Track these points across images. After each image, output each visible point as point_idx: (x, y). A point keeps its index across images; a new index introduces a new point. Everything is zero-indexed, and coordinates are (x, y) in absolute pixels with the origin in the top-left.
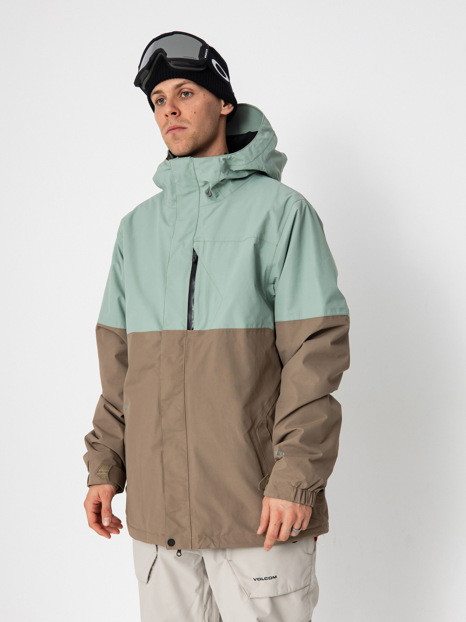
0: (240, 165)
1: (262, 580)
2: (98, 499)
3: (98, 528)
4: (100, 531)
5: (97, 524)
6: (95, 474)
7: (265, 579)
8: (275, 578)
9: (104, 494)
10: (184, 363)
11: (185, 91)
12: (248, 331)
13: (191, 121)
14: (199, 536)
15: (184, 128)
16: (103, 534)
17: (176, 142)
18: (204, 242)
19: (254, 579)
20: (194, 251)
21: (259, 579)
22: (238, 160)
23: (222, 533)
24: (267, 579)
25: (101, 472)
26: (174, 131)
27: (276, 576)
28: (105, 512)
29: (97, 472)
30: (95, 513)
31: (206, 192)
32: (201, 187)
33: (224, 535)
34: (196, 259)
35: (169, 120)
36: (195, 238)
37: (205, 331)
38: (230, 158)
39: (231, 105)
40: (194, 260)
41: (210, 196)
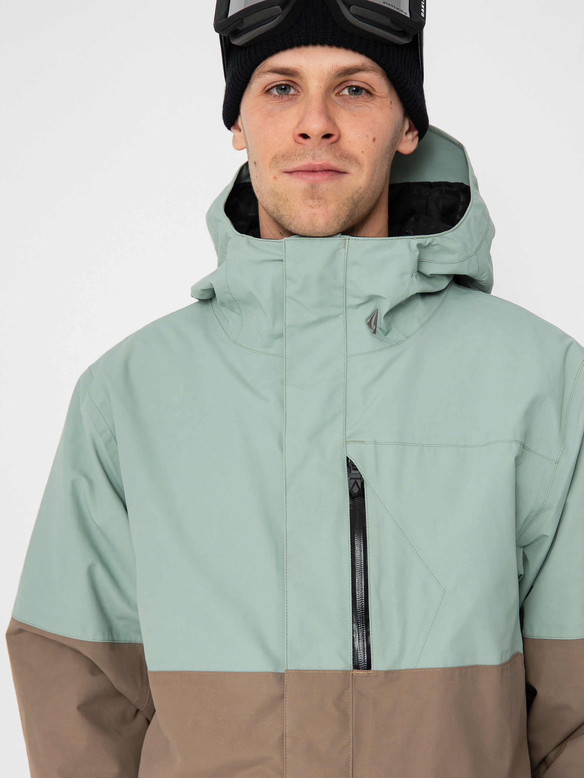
0: (445, 263)
10: (351, 756)
11: (353, 84)
13: (362, 158)
15: (341, 173)
17: (311, 203)
18: (376, 443)
20: (351, 466)
22: (445, 250)
26: (318, 177)
31: (367, 323)
32: (352, 307)
34: (360, 486)
35: (311, 148)
36: (348, 433)
37: (401, 670)
38: (430, 244)
39: (416, 133)
40: (356, 490)
41: (375, 332)
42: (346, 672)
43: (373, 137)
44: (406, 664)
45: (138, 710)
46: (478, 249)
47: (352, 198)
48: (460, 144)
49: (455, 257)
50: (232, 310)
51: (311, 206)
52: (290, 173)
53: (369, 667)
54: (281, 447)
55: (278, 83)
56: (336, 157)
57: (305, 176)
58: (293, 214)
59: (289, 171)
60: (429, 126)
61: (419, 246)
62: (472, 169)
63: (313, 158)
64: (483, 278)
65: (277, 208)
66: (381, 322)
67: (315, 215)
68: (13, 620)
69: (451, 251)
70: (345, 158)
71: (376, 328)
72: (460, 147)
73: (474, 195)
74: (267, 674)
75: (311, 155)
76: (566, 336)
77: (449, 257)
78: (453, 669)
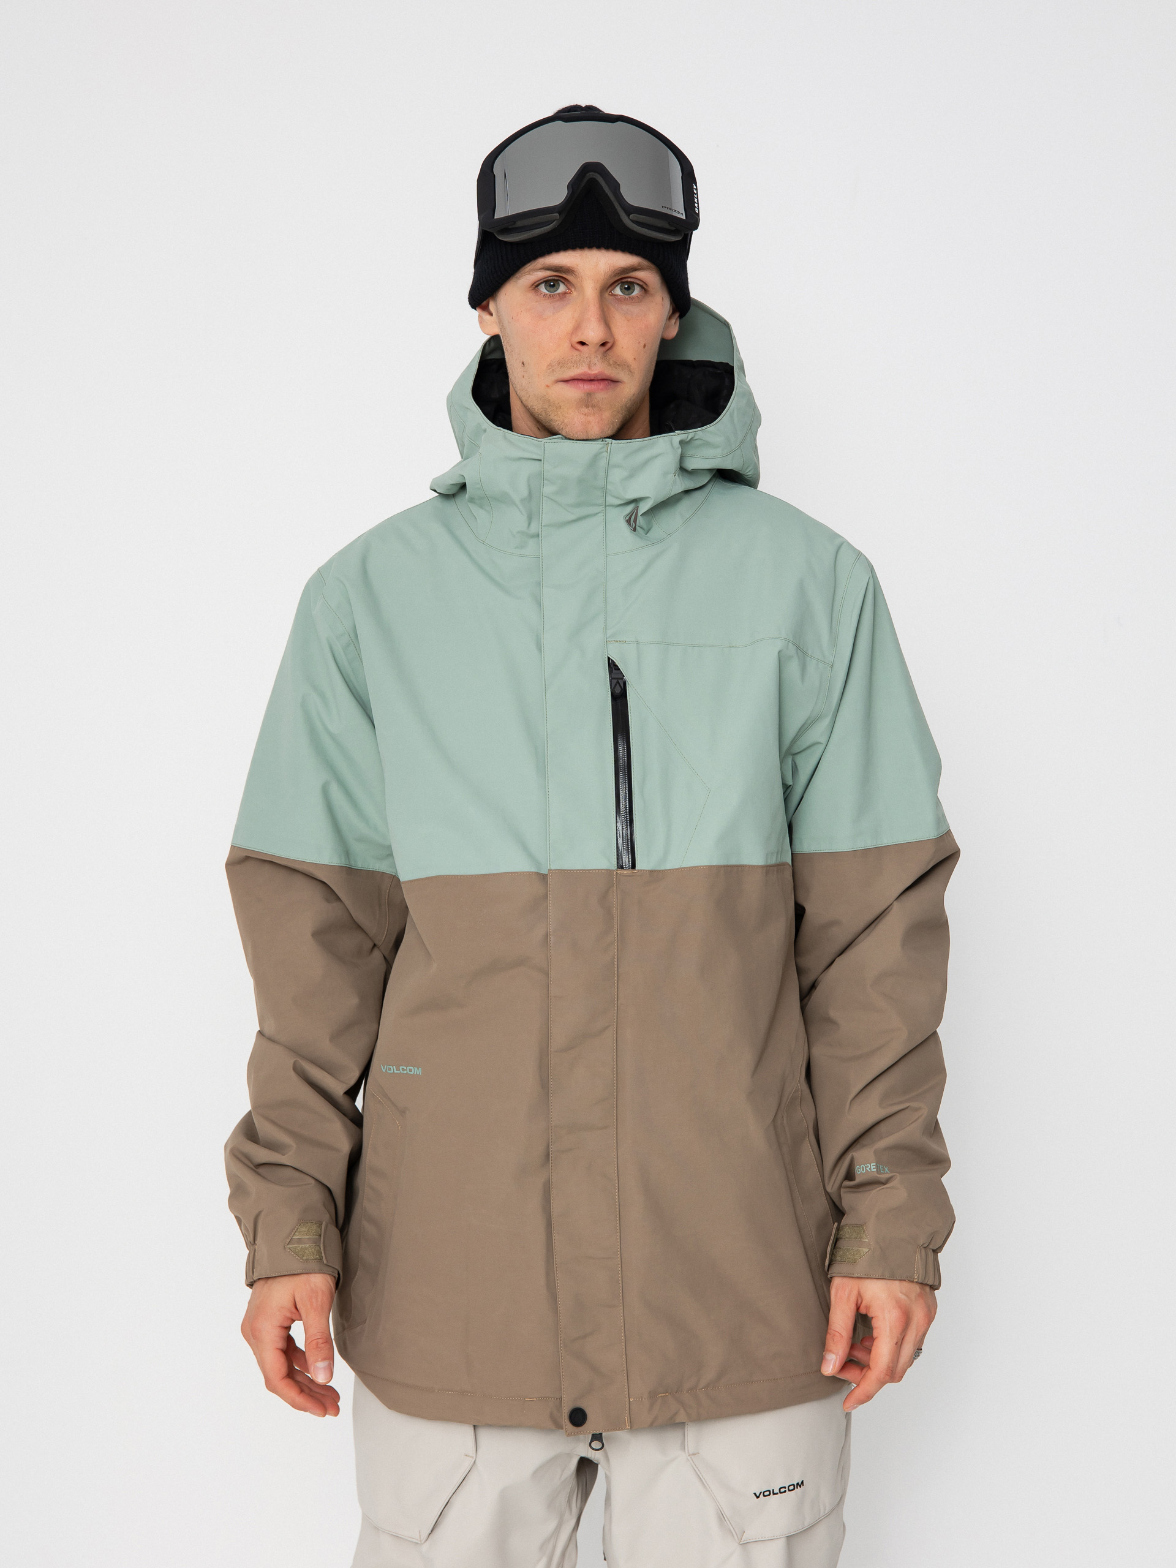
0: (707, 458)
1: (774, 1494)
2: (292, 1313)
3: (293, 1393)
4: (300, 1399)
5: (288, 1381)
6: (285, 1248)
7: (781, 1493)
8: (800, 1487)
9: (314, 1300)
10: (616, 954)
12: (767, 869)
13: (634, 365)
14: (650, 1393)
15: (615, 382)
16: (309, 1405)
17: (586, 411)
18: (638, 643)
19: (755, 1494)
20: (613, 667)
21: (766, 1494)
22: (707, 444)
23: (702, 1384)
24: (785, 1491)
25: (300, 1241)
26: (593, 387)
27: (802, 1482)
28: (319, 1346)
29: (288, 1241)
30: (282, 1350)
31: (626, 521)
32: (613, 506)
33: (706, 1387)
34: (622, 686)
35: (587, 355)
36: (609, 633)
37: (666, 870)
38: (692, 439)
39: (677, 315)
40: (618, 690)
41: (635, 530)
42: (610, 872)
43: (644, 343)
44: (671, 864)
45: (375, 945)
46: (742, 442)
47: (626, 406)
48: (725, 321)
49: (719, 451)
50: (481, 507)
51: (585, 415)
52: (566, 381)
53: (633, 866)
54: (539, 648)
55: (546, 279)
56: (610, 365)
57: (581, 385)
58: (566, 421)
59: (566, 379)
60: (691, 302)
61: (682, 443)
62: (738, 351)
63: (589, 367)
64: (748, 473)
65: (545, 410)
66: (641, 521)
67: (589, 422)
68: (233, 847)
69: (715, 446)
70: (619, 365)
71: (635, 527)
72: (726, 325)
73: (739, 382)
74: (529, 874)
75: (587, 363)
76: (837, 536)
77: (711, 452)
78: (719, 867)
